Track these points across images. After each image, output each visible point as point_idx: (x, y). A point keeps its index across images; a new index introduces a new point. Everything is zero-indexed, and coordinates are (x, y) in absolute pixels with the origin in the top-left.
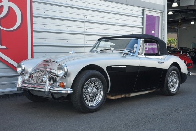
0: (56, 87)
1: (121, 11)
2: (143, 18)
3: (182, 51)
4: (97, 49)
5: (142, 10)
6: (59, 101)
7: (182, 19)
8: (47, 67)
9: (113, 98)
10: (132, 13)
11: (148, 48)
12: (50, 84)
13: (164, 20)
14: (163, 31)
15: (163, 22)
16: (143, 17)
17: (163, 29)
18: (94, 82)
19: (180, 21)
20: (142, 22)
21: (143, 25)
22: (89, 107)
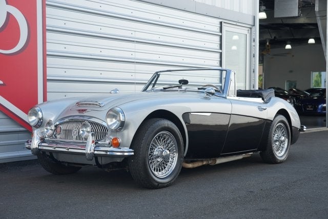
0: (104, 146)
2: (221, 37)
4: (153, 86)
5: (219, 23)
6: (106, 170)
8: (85, 114)
9: (190, 166)
10: (203, 28)
12: (93, 142)
13: (254, 41)
14: (253, 59)
15: (253, 44)
16: (220, 34)
17: (252, 55)
18: (164, 139)
19: (268, 44)
20: (219, 43)
21: (221, 48)
22: (156, 179)
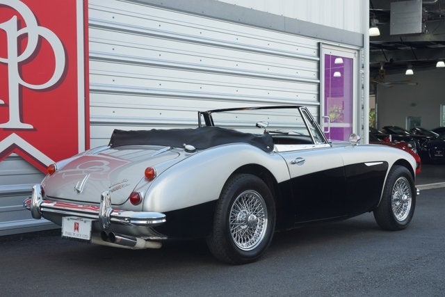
1: (274, 47)
2: (319, 63)
3: (390, 136)
5: (316, 45)
7: (386, 64)
10: (295, 51)
11: (331, 128)
13: (363, 67)
14: (362, 92)
15: (362, 71)
16: (318, 59)
17: (361, 87)
19: (382, 68)
20: (316, 70)
21: (319, 78)
